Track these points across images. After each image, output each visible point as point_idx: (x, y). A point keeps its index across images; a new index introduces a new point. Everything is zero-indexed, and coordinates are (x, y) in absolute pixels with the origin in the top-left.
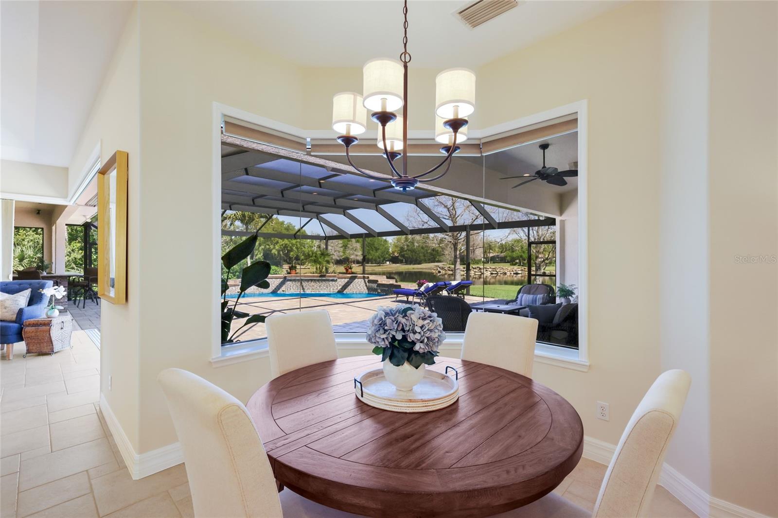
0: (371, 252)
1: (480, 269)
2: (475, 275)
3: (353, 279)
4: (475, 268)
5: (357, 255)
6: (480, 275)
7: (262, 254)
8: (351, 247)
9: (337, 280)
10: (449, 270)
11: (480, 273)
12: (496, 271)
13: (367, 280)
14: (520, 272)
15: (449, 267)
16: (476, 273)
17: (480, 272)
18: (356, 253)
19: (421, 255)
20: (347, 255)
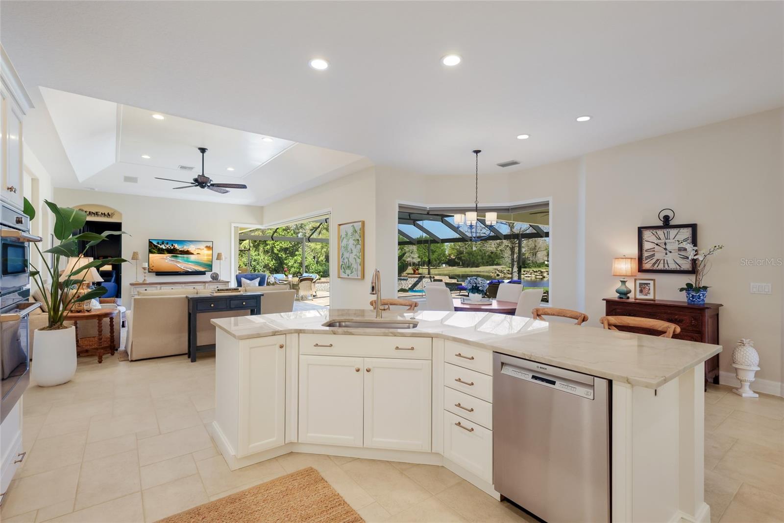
1: (542, 272)
2: (536, 278)
3: (421, 279)
4: (536, 272)
5: (413, 258)
7: (324, 256)
9: (407, 279)
10: (508, 273)
11: (542, 277)
13: (432, 279)
15: (509, 271)
17: (542, 275)
18: (412, 255)
19: (478, 257)
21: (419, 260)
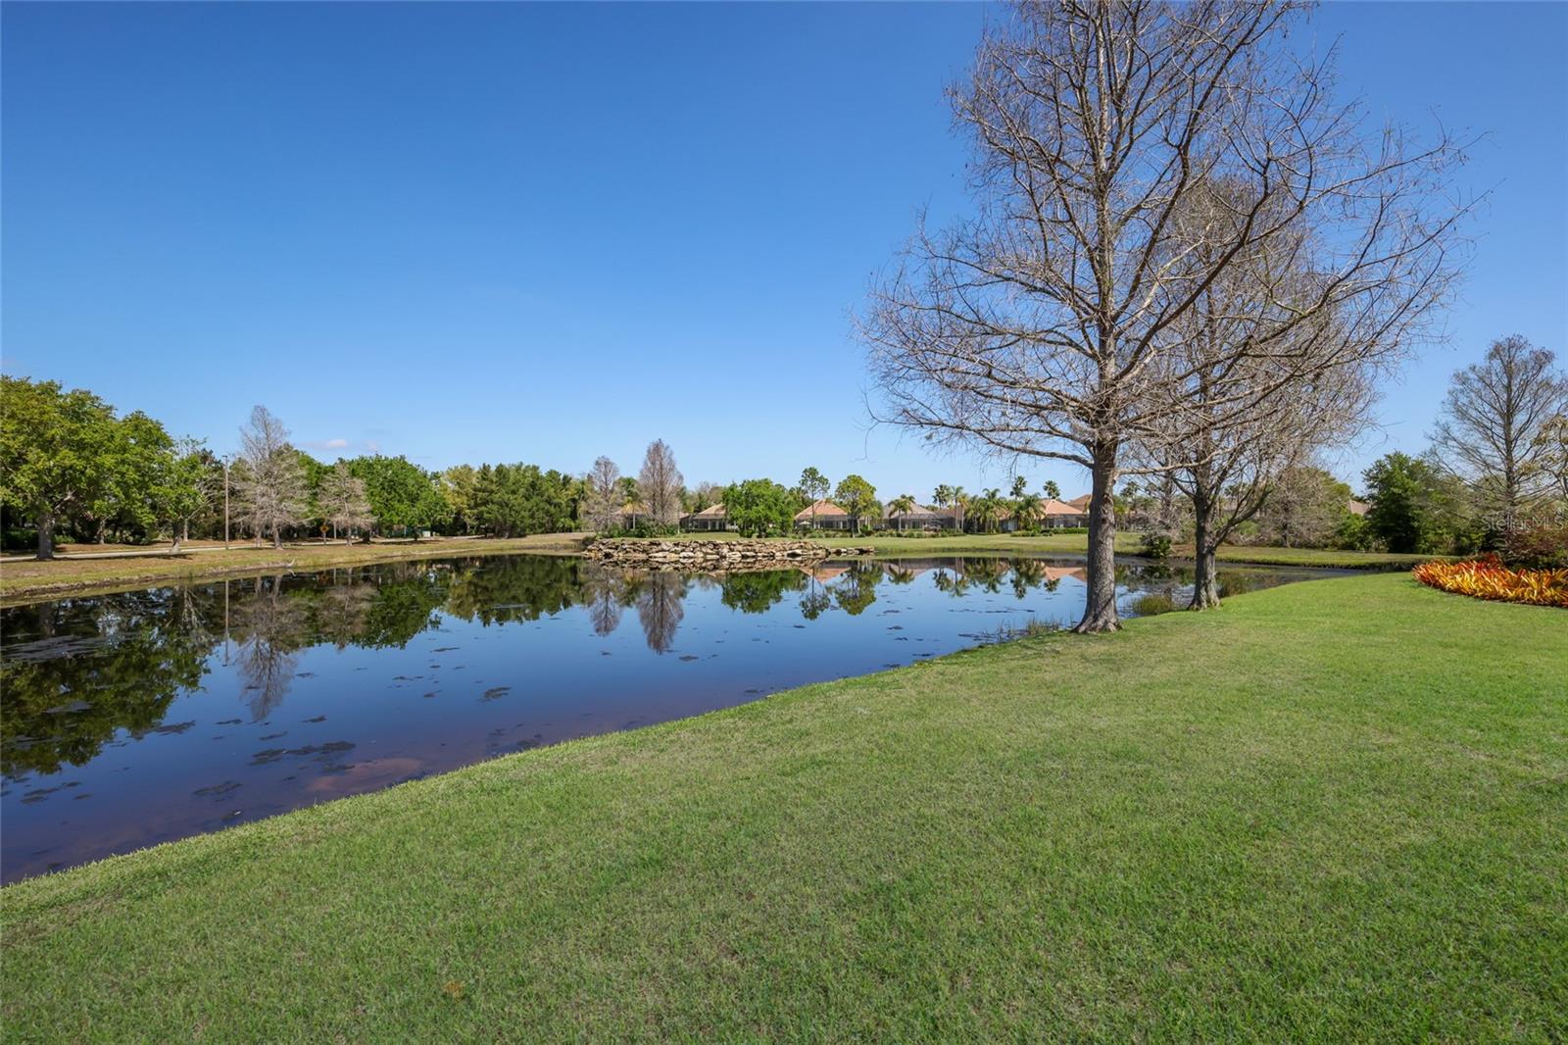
0: (397, 505)
2: (706, 561)
4: (704, 545)
5: (353, 514)
6: (717, 560)
8: (334, 490)
11: (716, 557)
12: (754, 551)
14: (799, 551)
15: (634, 544)
16: (709, 557)
18: (349, 507)
20: (321, 514)
21: (374, 520)
